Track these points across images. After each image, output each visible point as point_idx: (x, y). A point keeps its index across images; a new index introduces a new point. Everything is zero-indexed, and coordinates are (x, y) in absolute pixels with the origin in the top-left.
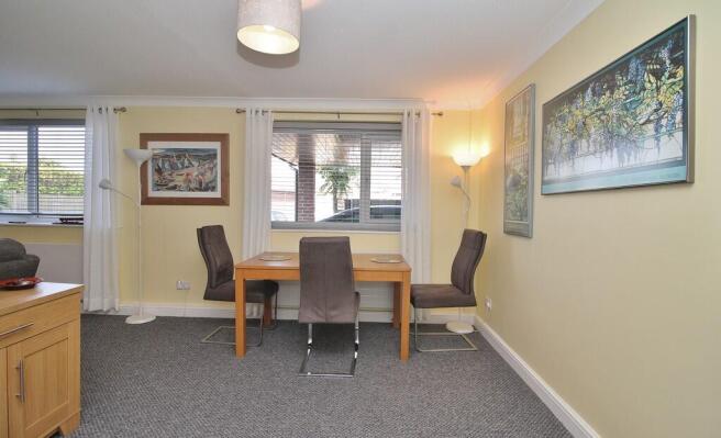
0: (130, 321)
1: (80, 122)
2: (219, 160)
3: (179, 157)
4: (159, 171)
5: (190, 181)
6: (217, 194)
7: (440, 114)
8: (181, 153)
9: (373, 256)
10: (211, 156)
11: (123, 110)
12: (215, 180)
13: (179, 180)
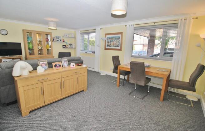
0: (101, 74)
1: (94, 32)
2: (120, 39)
3: (112, 39)
4: (108, 42)
5: (114, 44)
6: (119, 48)
7: (197, 18)
8: (112, 38)
9: (158, 68)
10: (119, 38)
11: (102, 29)
12: (119, 44)
13: (112, 44)
